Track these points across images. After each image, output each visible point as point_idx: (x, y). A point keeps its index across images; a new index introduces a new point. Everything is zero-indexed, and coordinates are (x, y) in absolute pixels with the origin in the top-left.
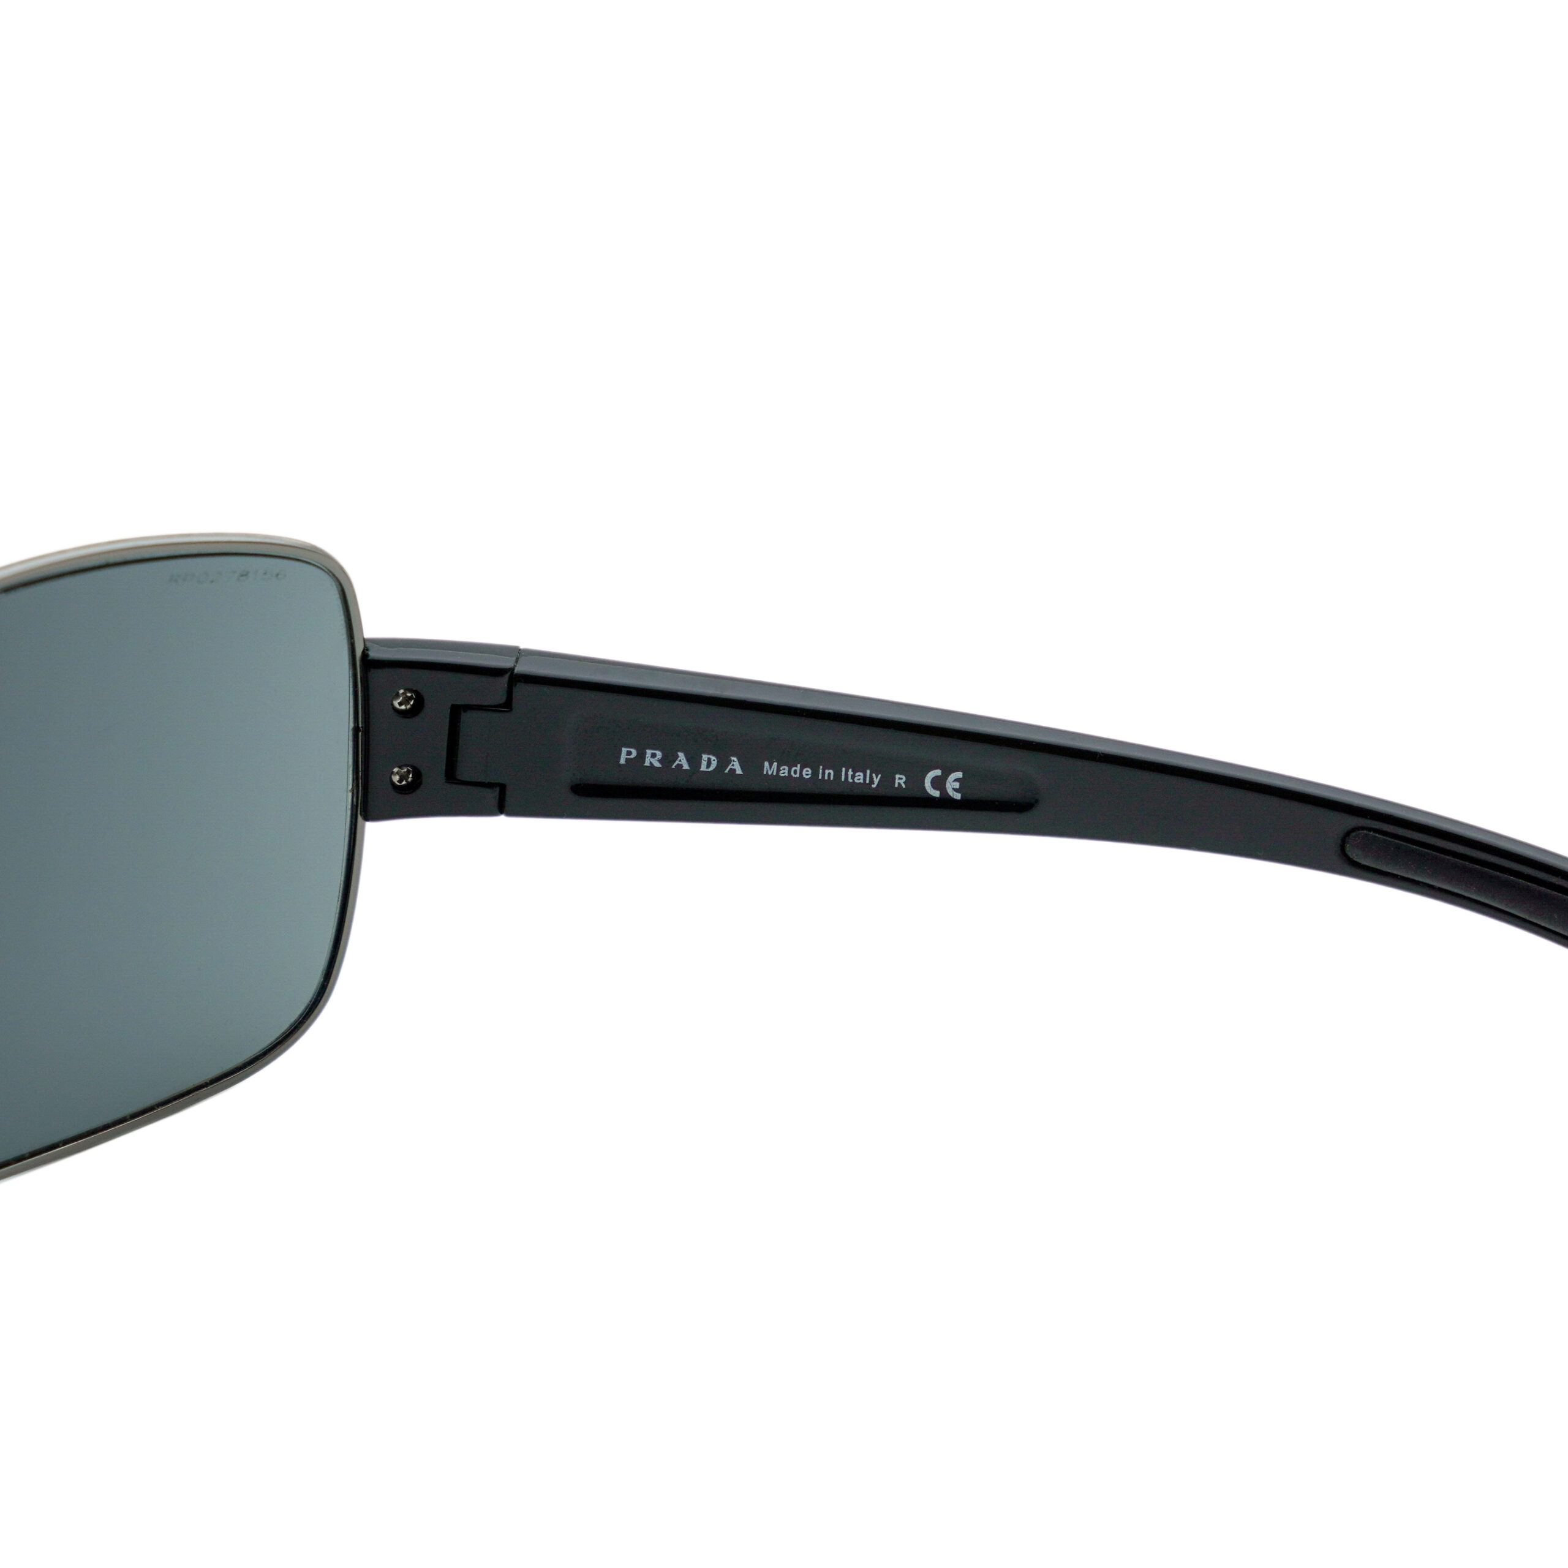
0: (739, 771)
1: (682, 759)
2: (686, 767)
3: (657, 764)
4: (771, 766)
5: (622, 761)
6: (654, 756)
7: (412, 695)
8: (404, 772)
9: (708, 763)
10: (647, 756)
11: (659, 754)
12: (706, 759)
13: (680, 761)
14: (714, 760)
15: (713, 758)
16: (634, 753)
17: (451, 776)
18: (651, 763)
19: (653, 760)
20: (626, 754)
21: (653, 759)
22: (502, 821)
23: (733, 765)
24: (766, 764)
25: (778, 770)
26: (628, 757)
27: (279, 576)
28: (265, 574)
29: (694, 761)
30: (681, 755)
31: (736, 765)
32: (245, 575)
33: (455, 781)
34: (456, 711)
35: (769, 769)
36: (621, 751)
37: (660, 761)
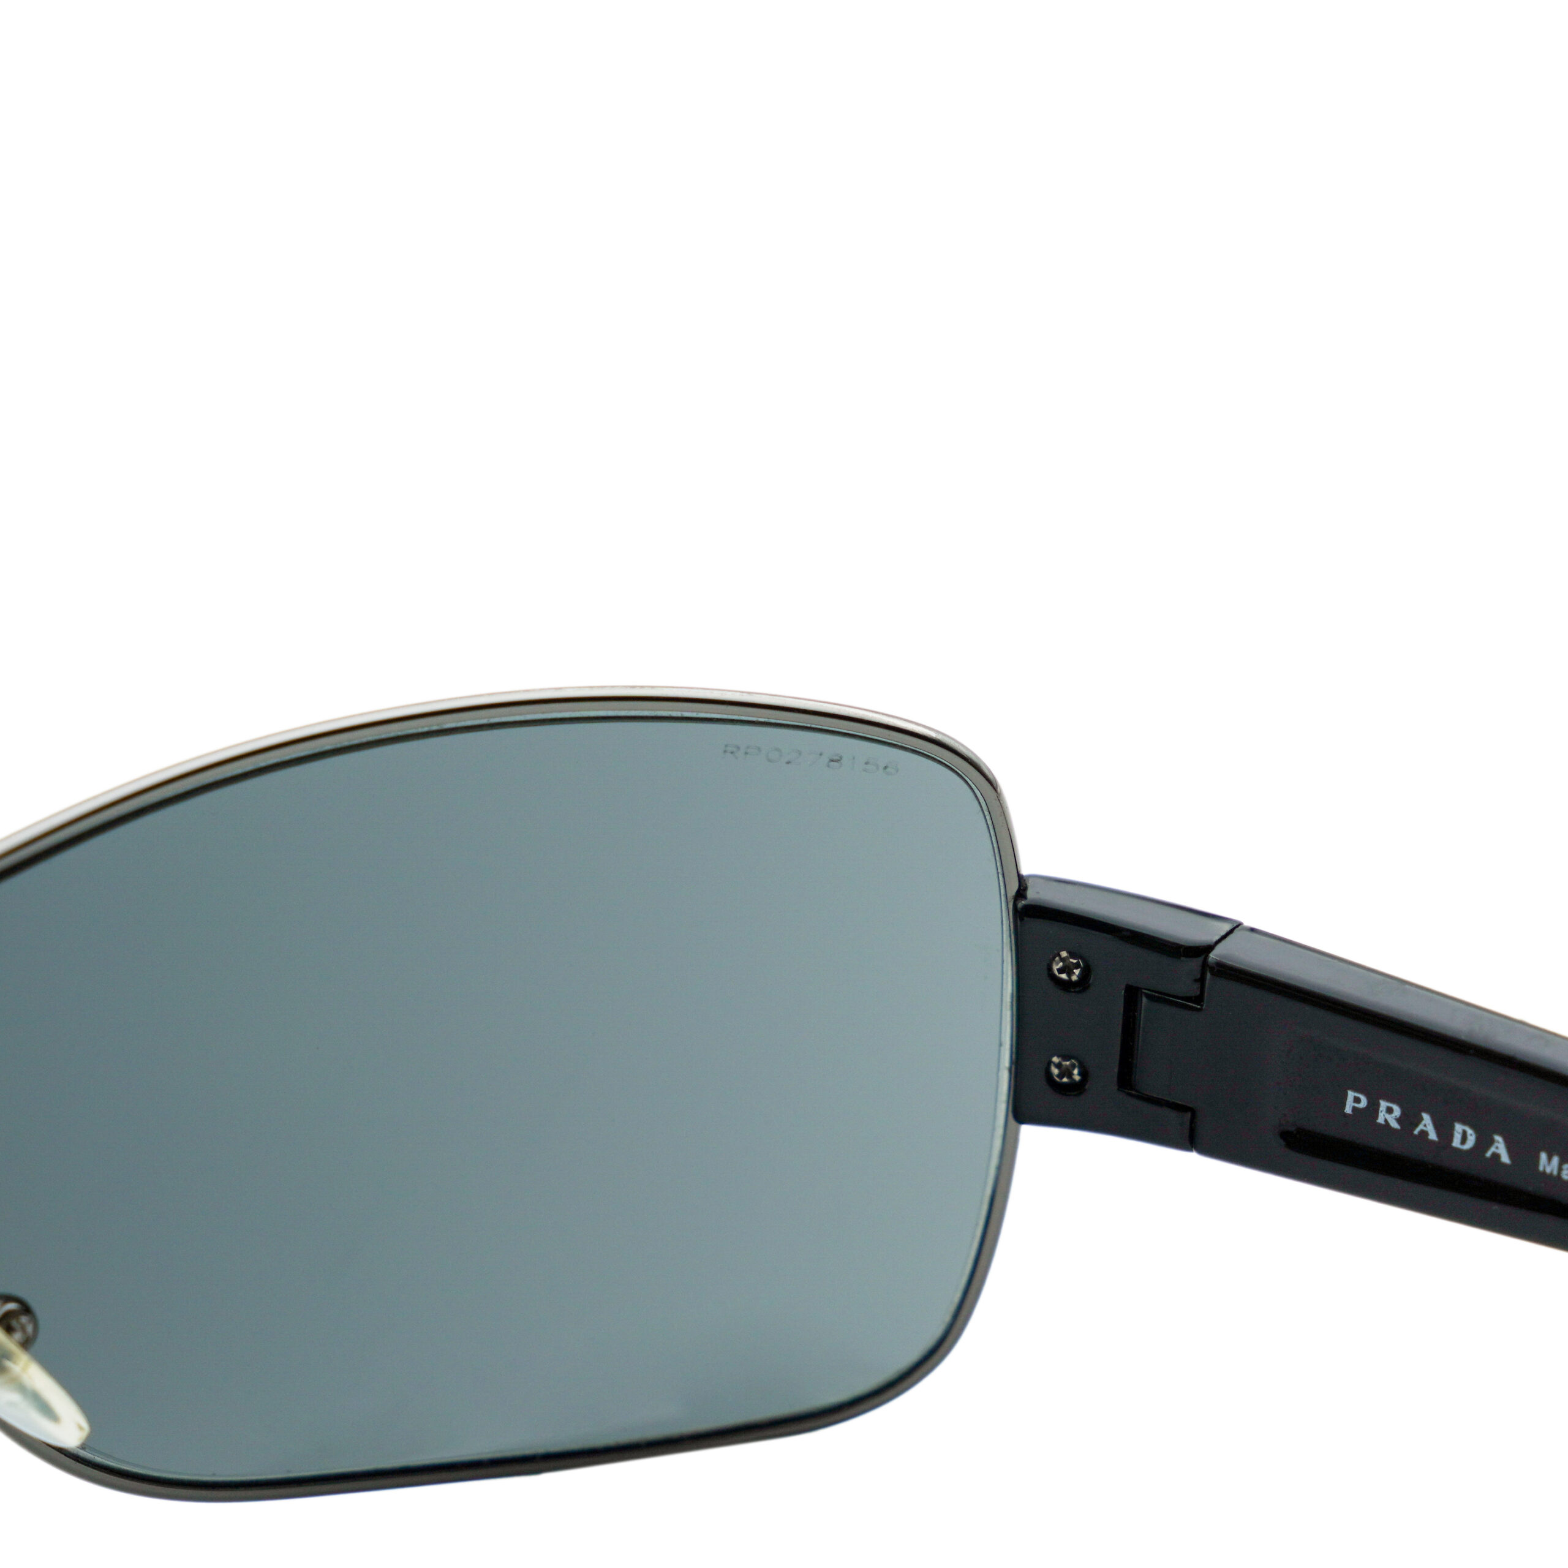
0: (1505, 1159)
1: (1427, 1124)
2: (1433, 1136)
3: (1395, 1125)
4: (1550, 1159)
5: (1348, 1110)
6: (1390, 1111)
7: (1078, 962)
8: (1066, 1065)
9: (1464, 1137)
10: (1381, 1109)
11: (1397, 1111)
12: (1460, 1131)
13: (1425, 1126)
14: (1471, 1135)
15: (1470, 1131)
16: (1364, 1103)
17: (1126, 1080)
18: (1386, 1120)
19: (1388, 1116)
20: (1354, 1101)
21: (1389, 1114)
22: (1192, 1160)
23: (1497, 1148)
24: (1543, 1156)
25: (1560, 1169)
26: (1356, 1105)
27: (888, 770)
28: (867, 763)
29: (1445, 1132)
30: (1426, 1118)
31: (1499, 1148)
32: (836, 760)
33: (1133, 1092)
34: (1132, 994)
35: (1548, 1164)
36: (1346, 1096)
37: (1399, 1120)
